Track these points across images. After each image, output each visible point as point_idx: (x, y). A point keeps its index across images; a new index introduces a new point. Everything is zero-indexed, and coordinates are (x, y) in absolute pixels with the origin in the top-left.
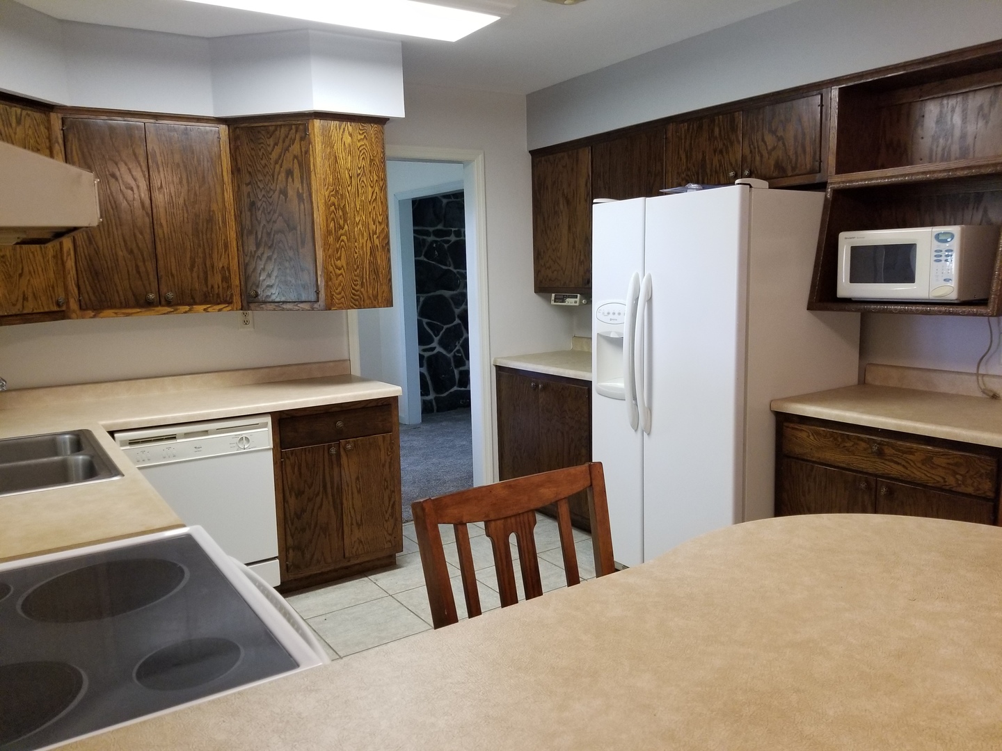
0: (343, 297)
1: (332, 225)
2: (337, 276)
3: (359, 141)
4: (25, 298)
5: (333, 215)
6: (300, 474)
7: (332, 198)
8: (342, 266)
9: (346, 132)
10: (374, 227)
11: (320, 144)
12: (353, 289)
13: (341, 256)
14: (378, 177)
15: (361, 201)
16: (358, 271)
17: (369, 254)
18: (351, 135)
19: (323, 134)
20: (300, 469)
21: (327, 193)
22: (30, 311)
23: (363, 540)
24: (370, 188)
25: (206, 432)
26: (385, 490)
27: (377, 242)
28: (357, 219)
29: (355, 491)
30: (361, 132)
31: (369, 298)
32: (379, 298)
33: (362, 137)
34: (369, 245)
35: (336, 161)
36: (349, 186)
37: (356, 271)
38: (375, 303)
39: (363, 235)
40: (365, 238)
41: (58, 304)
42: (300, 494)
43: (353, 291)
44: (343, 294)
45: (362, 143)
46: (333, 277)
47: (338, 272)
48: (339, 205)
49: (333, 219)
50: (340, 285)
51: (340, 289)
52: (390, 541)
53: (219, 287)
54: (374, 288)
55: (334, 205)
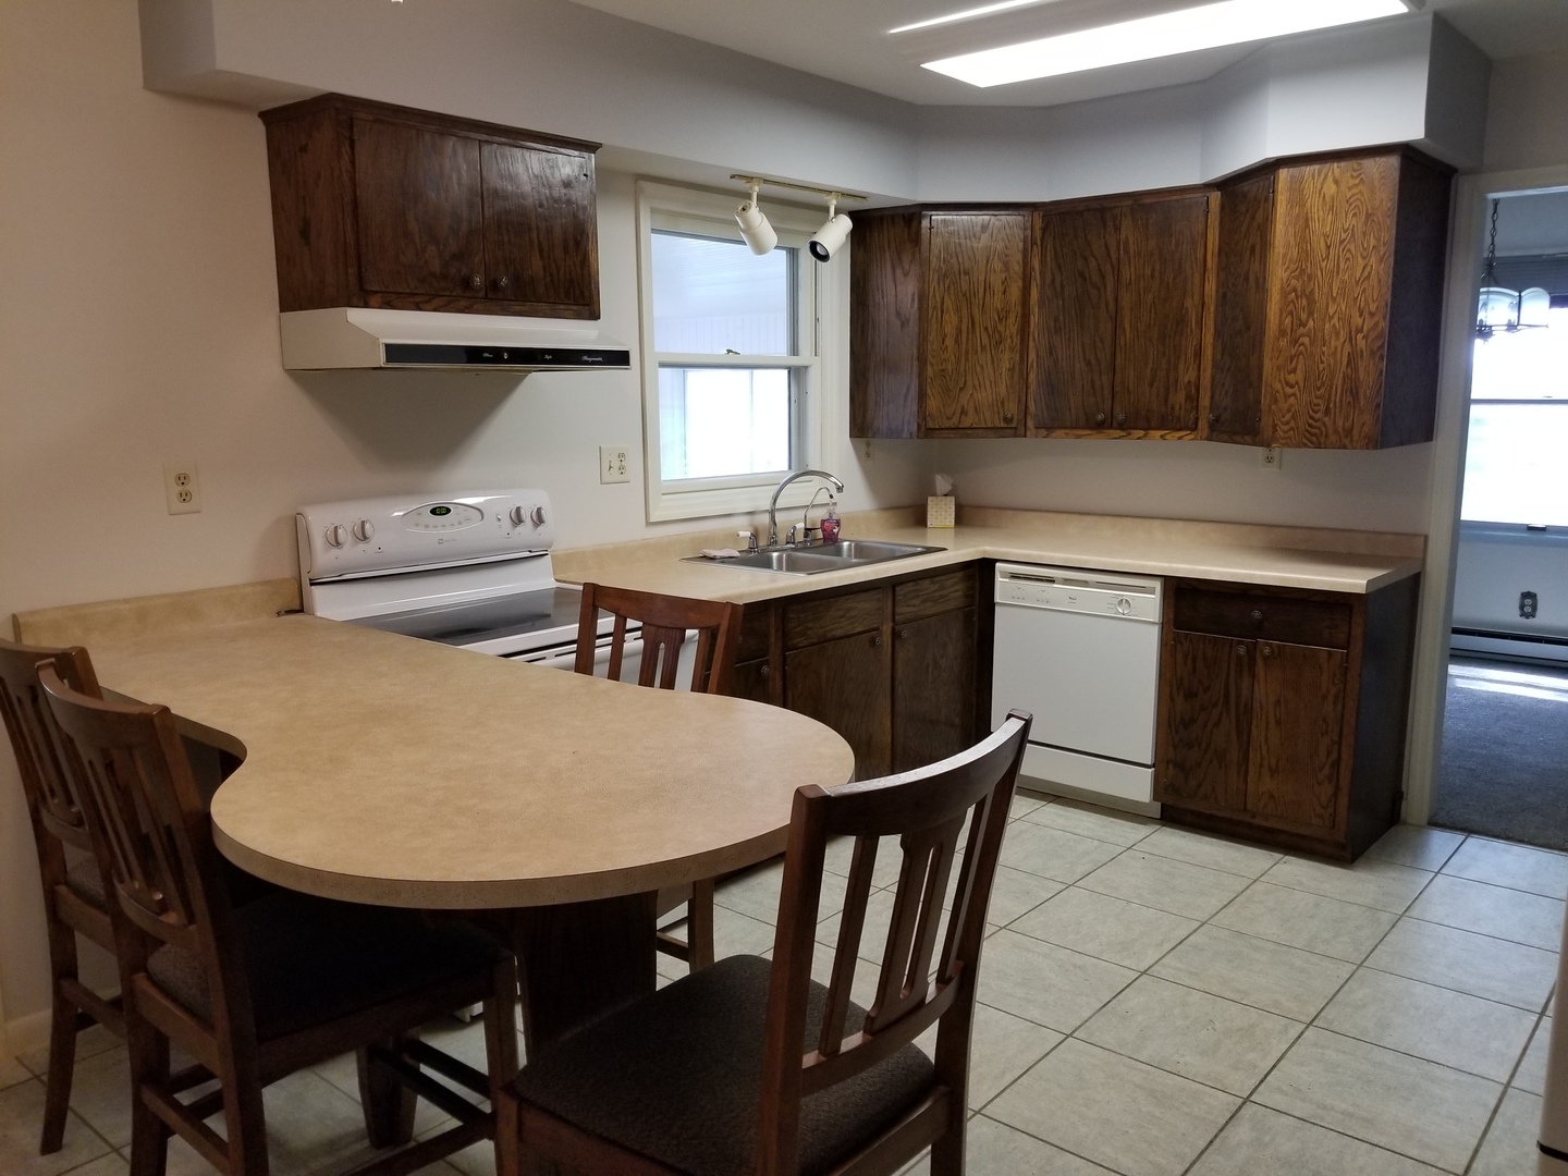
0: (1292, 429)
1: (1288, 321)
2: (1287, 397)
3: (1350, 189)
4: (964, 412)
5: (1291, 306)
6: (1194, 669)
7: (1294, 282)
8: (1297, 383)
9: (1330, 179)
10: (1360, 321)
11: (1284, 204)
12: (1311, 418)
13: (1296, 368)
14: (1378, 240)
15: (1343, 281)
16: (1322, 390)
17: (1345, 363)
18: (1336, 182)
19: (1291, 189)
20: (1194, 661)
21: (1285, 276)
22: (969, 425)
23: (1276, 795)
24: (1360, 260)
25: (1085, 583)
26: (1322, 735)
27: (1361, 343)
28: (1331, 311)
29: (1272, 720)
30: (1355, 175)
31: (1336, 432)
32: (1355, 433)
33: (1357, 181)
34: (1347, 348)
35: (1307, 226)
36: (1323, 260)
37: (1319, 389)
38: (1346, 441)
39: (1338, 334)
40: (1342, 340)
41: (1006, 420)
42: (1190, 695)
43: (1311, 421)
44: (1292, 424)
45: (1355, 191)
46: (1280, 397)
47: (1289, 390)
48: (1303, 291)
49: (1291, 313)
50: (1289, 410)
51: (1288, 416)
52: (1321, 817)
53: (1181, 407)
54: (1346, 418)
55: (1295, 290)
